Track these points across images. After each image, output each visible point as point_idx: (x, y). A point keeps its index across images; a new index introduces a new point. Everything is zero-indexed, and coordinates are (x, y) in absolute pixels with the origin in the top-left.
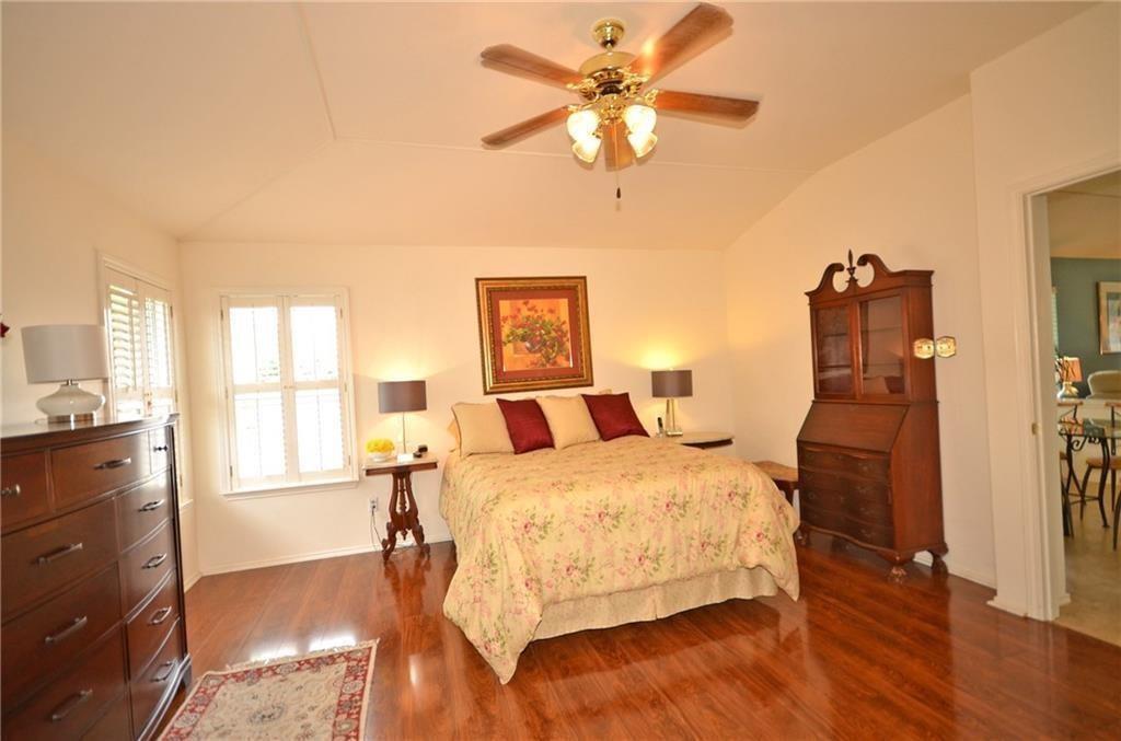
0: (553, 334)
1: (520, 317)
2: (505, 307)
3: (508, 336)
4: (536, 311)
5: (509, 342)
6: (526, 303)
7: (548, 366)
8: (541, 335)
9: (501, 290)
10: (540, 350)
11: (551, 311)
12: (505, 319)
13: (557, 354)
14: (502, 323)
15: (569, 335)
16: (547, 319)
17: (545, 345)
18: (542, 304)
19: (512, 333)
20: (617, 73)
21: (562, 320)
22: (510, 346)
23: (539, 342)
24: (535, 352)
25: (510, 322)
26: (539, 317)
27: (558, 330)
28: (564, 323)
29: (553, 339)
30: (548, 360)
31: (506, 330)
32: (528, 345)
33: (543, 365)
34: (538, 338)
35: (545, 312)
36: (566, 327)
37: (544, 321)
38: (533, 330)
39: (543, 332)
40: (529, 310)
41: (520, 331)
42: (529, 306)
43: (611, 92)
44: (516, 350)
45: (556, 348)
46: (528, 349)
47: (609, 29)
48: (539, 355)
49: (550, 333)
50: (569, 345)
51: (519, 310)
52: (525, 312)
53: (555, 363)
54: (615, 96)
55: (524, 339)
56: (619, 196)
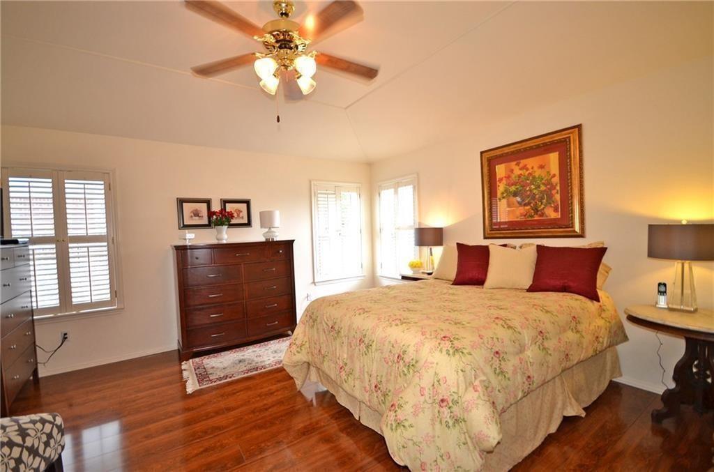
0: (543, 188)
1: (513, 176)
2: (500, 170)
3: (503, 193)
4: (527, 169)
5: (504, 198)
6: (518, 164)
7: (536, 218)
8: (531, 190)
9: (497, 157)
10: (529, 204)
11: (541, 167)
12: (501, 180)
13: (546, 205)
14: (498, 183)
15: (558, 188)
16: (537, 175)
17: (534, 198)
18: (532, 162)
19: (506, 191)
20: (289, 35)
21: (552, 173)
22: (504, 201)
23: (528, 196)
24: (525, 205)
25: (504, 181)
26: (530, 174)
27: (548, 183)
28: (554, 176)
29: (541, 192)
30: (536, 211)
31: (501, 188)
32: (518, 199)
33: (532, 216)
34: (529, 193)
35: (535, 169)
36: (556, 180)
37: (534, 177)
38: (523, 186)
39: (533, 187)
40: (521, 169)
41: (513, 189)
42: (521, 165)
43: (286, 47)
44: (509, 205)
45: (544, 201)
46: (518, 202)
47: (284, 5)
48: (528, 207)
49: (539, 187)
50: (558, 197)
51: (512, 171)
52: (517, 171)
53: (542, 215)
54: (289, 51)
55: (515, 195)
56: (278, 121)
